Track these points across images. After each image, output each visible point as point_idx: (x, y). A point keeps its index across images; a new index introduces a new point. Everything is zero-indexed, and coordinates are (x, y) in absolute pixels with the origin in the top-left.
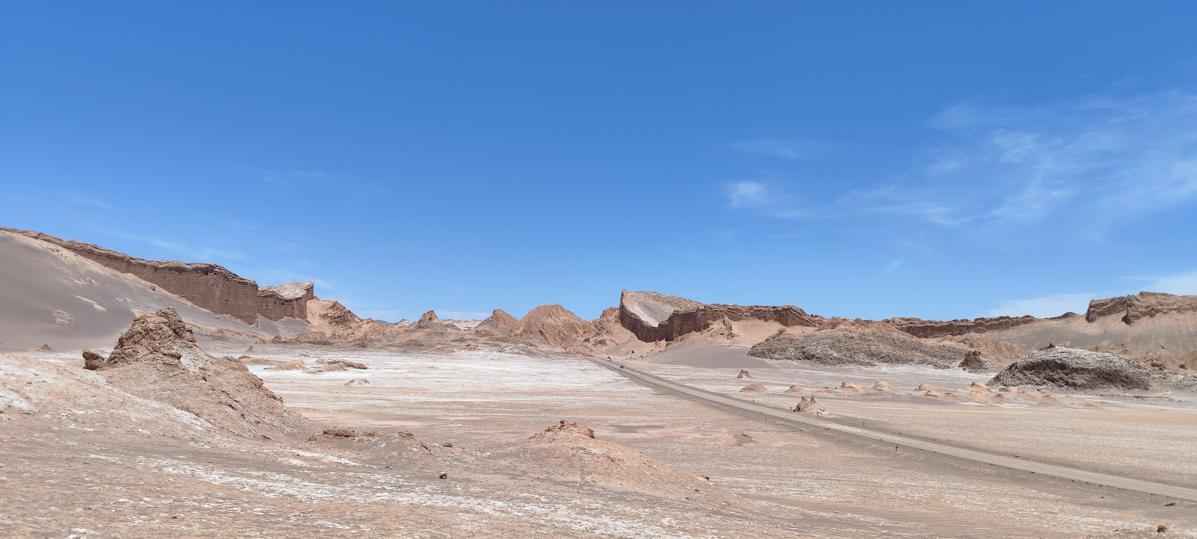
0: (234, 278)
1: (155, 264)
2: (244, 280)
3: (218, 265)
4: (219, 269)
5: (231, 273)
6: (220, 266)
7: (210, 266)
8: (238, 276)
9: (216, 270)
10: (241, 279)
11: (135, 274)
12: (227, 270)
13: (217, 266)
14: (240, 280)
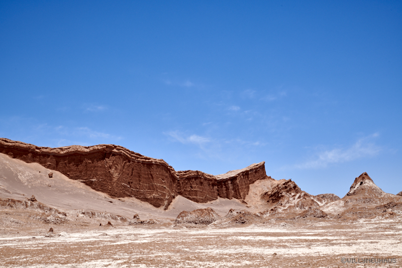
0: (138, 158)
1: (57, 151)
2: (149, 159)
3: (116, 145)
4: (117, 149)
5: (133, 153)
6: (119, 146)
7: (107, 147)
8: (142, 156)
9: (115, 150)
10: (146, 158)
11: (41, 163)
12: (128, 150)
13: (115, 147)
14: (144, 160)
